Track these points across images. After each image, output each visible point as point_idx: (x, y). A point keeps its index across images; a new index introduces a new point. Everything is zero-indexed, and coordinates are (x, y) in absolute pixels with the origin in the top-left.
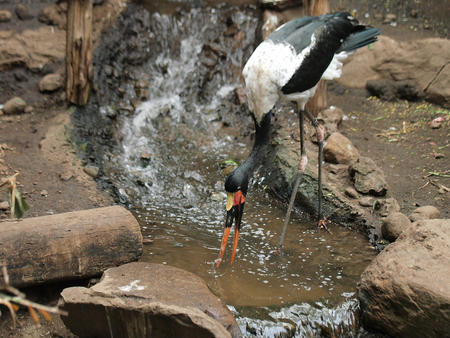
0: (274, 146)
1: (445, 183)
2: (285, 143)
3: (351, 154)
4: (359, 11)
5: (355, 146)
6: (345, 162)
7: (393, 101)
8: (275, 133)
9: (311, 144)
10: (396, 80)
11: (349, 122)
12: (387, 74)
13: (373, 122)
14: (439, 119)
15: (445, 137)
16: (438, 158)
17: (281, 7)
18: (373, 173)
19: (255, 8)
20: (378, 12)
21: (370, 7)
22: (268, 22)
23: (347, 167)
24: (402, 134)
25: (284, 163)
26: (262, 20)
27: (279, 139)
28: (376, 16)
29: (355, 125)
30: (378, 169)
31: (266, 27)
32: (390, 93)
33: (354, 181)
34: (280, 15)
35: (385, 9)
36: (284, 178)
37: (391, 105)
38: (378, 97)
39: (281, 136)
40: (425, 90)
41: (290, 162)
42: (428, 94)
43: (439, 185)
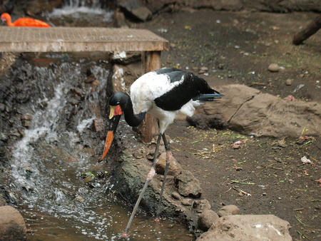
0: (120, 162)
1: (243, 189)
2: (128, 160)
3: (176, 168)
4: (181, 65)
5: (179, 162)
6: (171, 174)
7: (206, 129)
8: (121, 153)
9: (146, 160)
10: (208, 114)
11: (173, 144)
12: (202, 110)
13: (192, 145)
14: (239, 142)
15: (243, 155)
16: (238, 170)
17: (126, 62)
18: (192, 182)
20: (195, 66)
21: (189, 62)
22: (116, 73)
23: (173, 177)
24: (212, 153)
25: (128, 174)
26: (112, 72)
27: (124, 157)
28: (194, 68)
29: (178, 147)
30: (195, 179)
31: (115, 77)
32: (203, 123)
33: (178, 187)
34: (125, 68)
35: (200, 63)
36: (128, 185)
37: (204, 132)
38: (195, 126)
39: (125, 155)
40: (229, 122)
41: (132, 173)
42: (230, 124)
43: (239, 190)
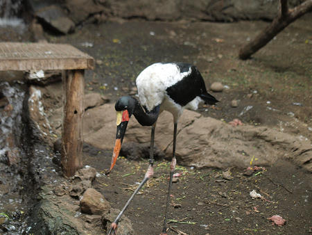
0: (39, 200)
1: (182, 229)
2: (48, 198)
3: (103, 206)
4: (109, 85)
5: (107, 199)
6: (99, 213)
7: (138, 160)
8: (40, 189)
9: (69, 198)
10: (141, 143)
11: (101, 178)
12: (133, 138)
13: (122, 178)
14: (177, 175)
15: (182, 190)
16: (176, 207)
17: (44, 83)
18: (122, 222)
19: (22, 83)
20: (126, 87)
21: (119, 81)
22: (33, 95)
23: (100, 217)
24: (146, 188)
25: (47, 215)
26: (28, 94)
27: (43, 195)
28: (124, 89)
29: (106, 181)
30: (126, 218)
31: (31, 100)
32: (135, 153)
33: (106, 229)
34: (43, 89)
35: (131, 83)
36: (47, 228)
37: (136, 164)
38: (126, 157)
39: (45, 192)
40: (165, 150)
41: (53, 213)
42: (167, 154)
43: (178, 231)
